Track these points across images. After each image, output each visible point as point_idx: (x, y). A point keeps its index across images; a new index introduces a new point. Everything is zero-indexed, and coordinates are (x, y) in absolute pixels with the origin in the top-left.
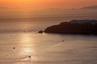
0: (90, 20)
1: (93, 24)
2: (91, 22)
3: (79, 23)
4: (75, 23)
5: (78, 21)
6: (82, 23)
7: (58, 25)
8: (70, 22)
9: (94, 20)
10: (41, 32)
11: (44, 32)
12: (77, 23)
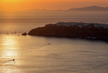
0: (77, 23)
1: (80, 27)
2: (78, 24)
3: (65, 26)
4: (61, 25)
5: (65, 23)
6: (69, 26)
7: (43, 27)
8: (56, 24)
9: (81, 22)
10: (25, 34)
11: (28, 34)
12: (63, 26)
